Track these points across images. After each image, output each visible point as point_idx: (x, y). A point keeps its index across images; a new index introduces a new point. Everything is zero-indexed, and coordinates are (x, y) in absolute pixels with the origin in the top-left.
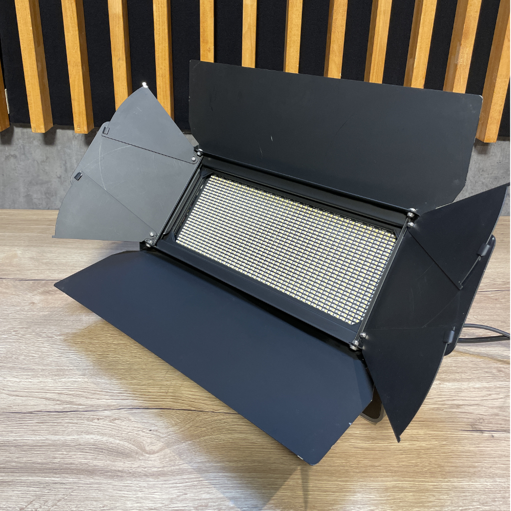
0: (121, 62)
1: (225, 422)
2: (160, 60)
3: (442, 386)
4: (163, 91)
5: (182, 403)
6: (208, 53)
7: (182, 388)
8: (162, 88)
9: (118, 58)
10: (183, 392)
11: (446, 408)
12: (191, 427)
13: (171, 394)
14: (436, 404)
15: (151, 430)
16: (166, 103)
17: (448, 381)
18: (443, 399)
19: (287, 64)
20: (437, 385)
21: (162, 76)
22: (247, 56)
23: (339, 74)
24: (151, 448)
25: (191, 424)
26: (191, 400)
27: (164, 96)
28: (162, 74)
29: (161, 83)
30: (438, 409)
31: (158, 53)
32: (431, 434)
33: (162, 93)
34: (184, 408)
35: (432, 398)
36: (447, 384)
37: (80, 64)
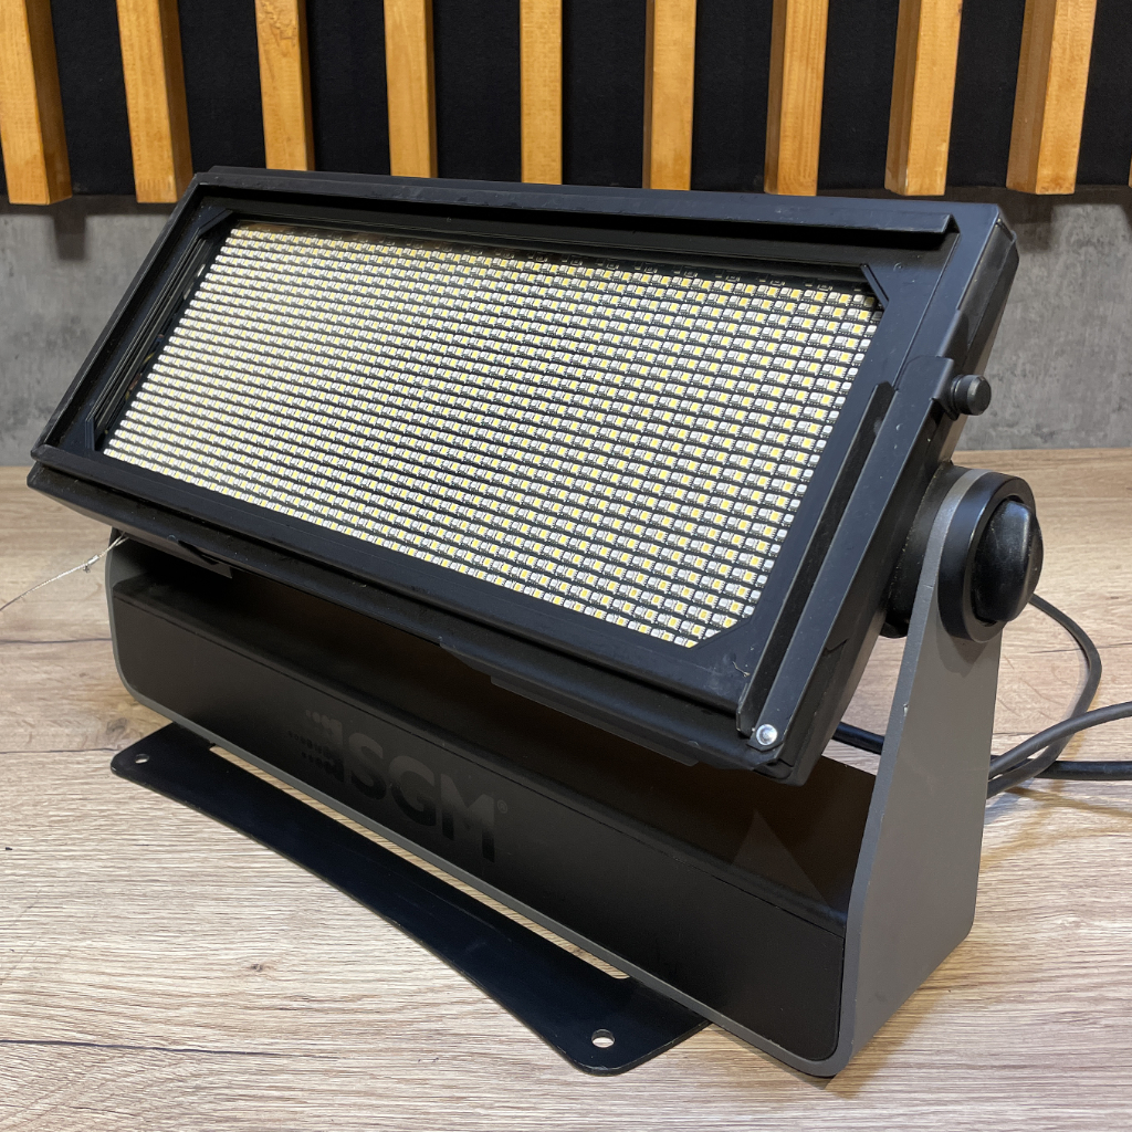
1: (198, 1088)
3: (1083, 931)
4: (141, 58)
5: (50, 1018)
7: (68, 964)
8: (136, 48)
10: (66, 976)
11: (1108, 1013)
12: (55, 1109)
13: (14, 986)
14: (1068, 1000)
16: (152, 95)
17: (1109, 913)
18: (1096, 980)
20: (1065, 928)
25: (58, 1097)
26: (86, 1004)
27: (144, 73)
29: (135, 32)
30: (1078, 1018)
32: (1058, 1118)
33: (138, 63)
34: (47, 1035)
35: (1050, 979)
36: (1104, 923)
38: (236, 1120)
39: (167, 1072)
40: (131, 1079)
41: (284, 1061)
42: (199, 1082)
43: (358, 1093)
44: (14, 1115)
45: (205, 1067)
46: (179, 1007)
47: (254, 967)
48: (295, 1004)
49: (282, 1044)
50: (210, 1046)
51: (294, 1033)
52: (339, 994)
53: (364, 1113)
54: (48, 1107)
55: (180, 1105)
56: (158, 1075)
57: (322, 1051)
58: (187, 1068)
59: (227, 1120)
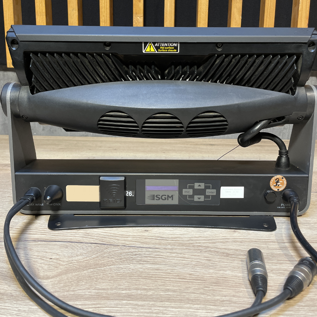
0: (74, 11)
2: (103, 9)
6: (139, 3)
9: (73, 9)
15: (51, 259)
19: (199, 10)
21: (104, 22)
22: (169, 4)
23: (240, 16)
24: (45, 274)
25: (98, 255)
28: (104, 20)
31: (102, 4)
37: (44, 14)
38: (148, 261)
39: (127, 251)
40: (117, 252)
41: (159, 250)
42: (136, 253)
43: (181, 257)
44: (87, 258)
45: (137, 250)
46: (127, 237)
47: (146, 230)
48: (159, 238)
49: (157, 246)
50: (137, 246)
51: (160, 244)
52: (170, 237)
53: (183, 262)
54: (96, 257)
55: (132, 257)
56: (124, 251)
57: (169, 248)
58: (133, 250)
59: (146, 261)
